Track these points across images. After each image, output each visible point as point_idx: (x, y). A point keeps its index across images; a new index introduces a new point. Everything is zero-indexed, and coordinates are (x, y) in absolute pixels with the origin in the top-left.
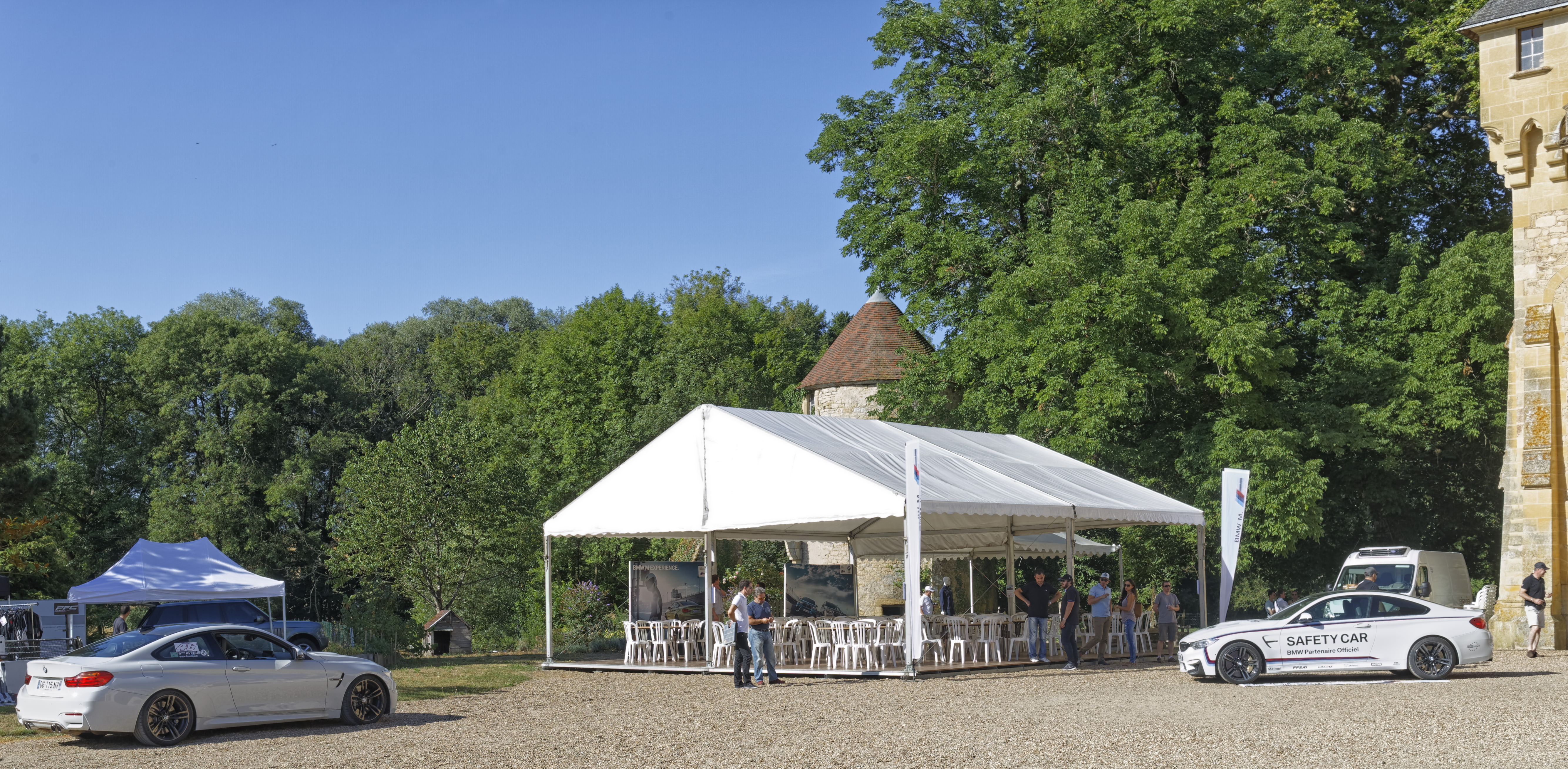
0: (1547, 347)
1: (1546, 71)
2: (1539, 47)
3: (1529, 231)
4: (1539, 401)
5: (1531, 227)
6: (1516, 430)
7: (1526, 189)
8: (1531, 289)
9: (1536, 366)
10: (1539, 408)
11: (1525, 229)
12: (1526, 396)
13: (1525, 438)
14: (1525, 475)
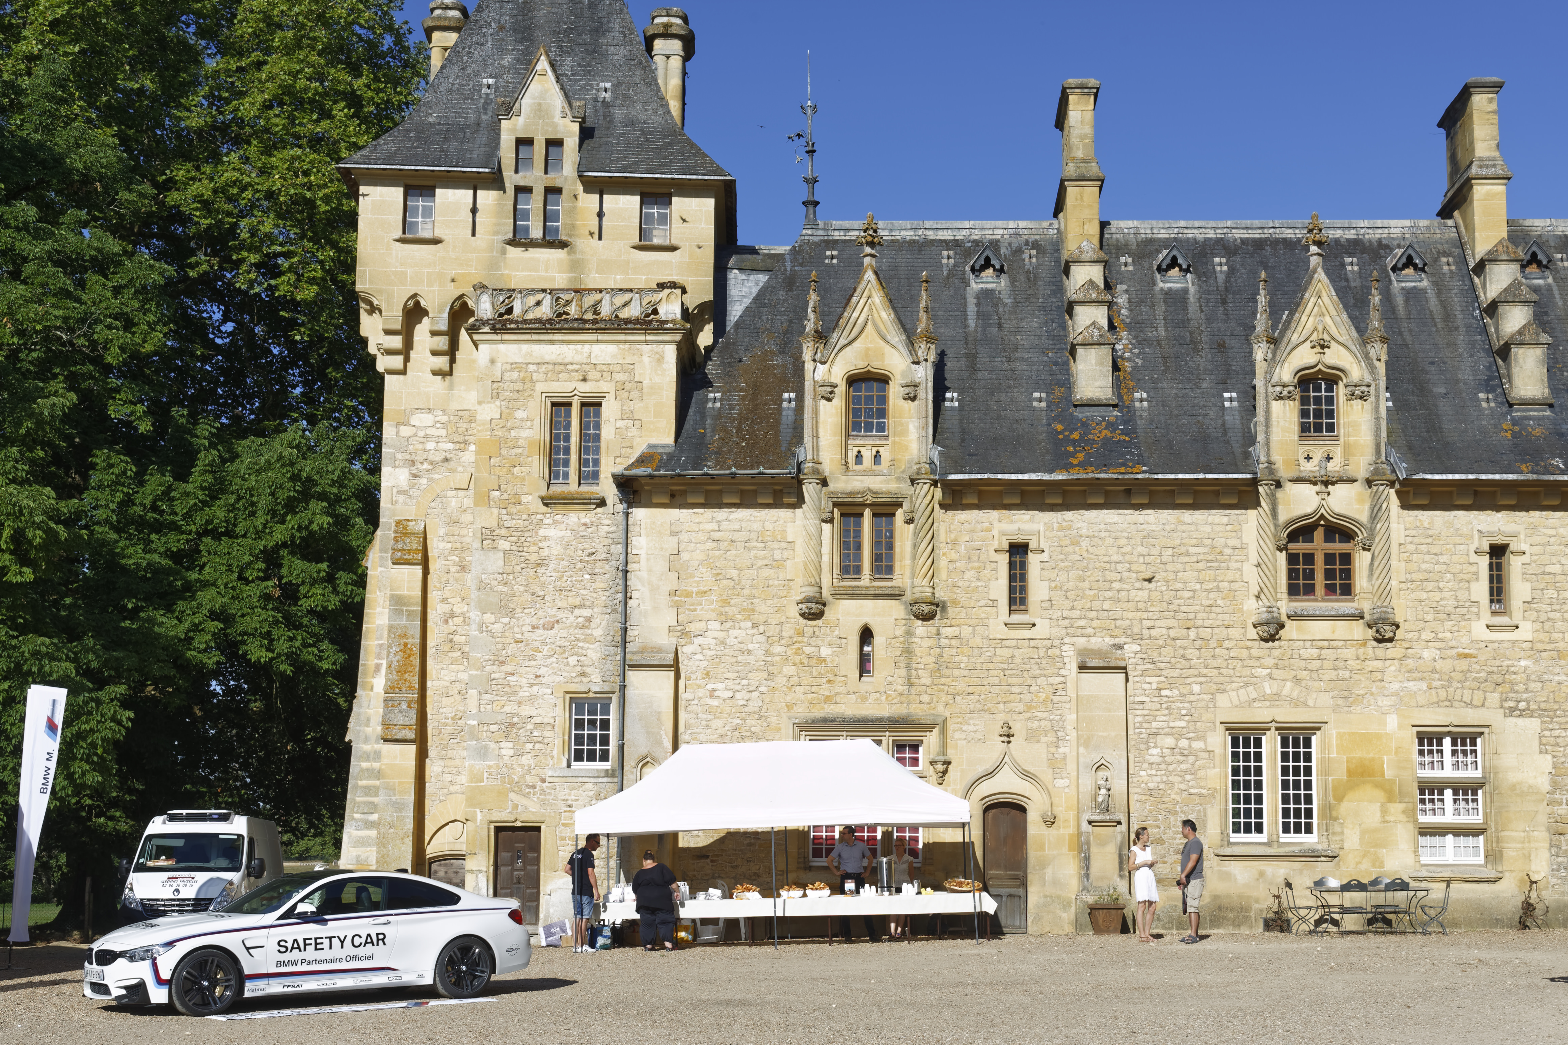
0: (418, 571)
1: (436, 241)
2: (428, 212)
3: (402, 428)
4: (405, 636)
5: (404, 424)
6: (372, 668)
7: (401, 377)
8: (401, 499)
9: (405, 593)
10: (405, 645)
11: (398, 424)
12: (391, 628)
13: (387, 680)
14: (386, 725)
